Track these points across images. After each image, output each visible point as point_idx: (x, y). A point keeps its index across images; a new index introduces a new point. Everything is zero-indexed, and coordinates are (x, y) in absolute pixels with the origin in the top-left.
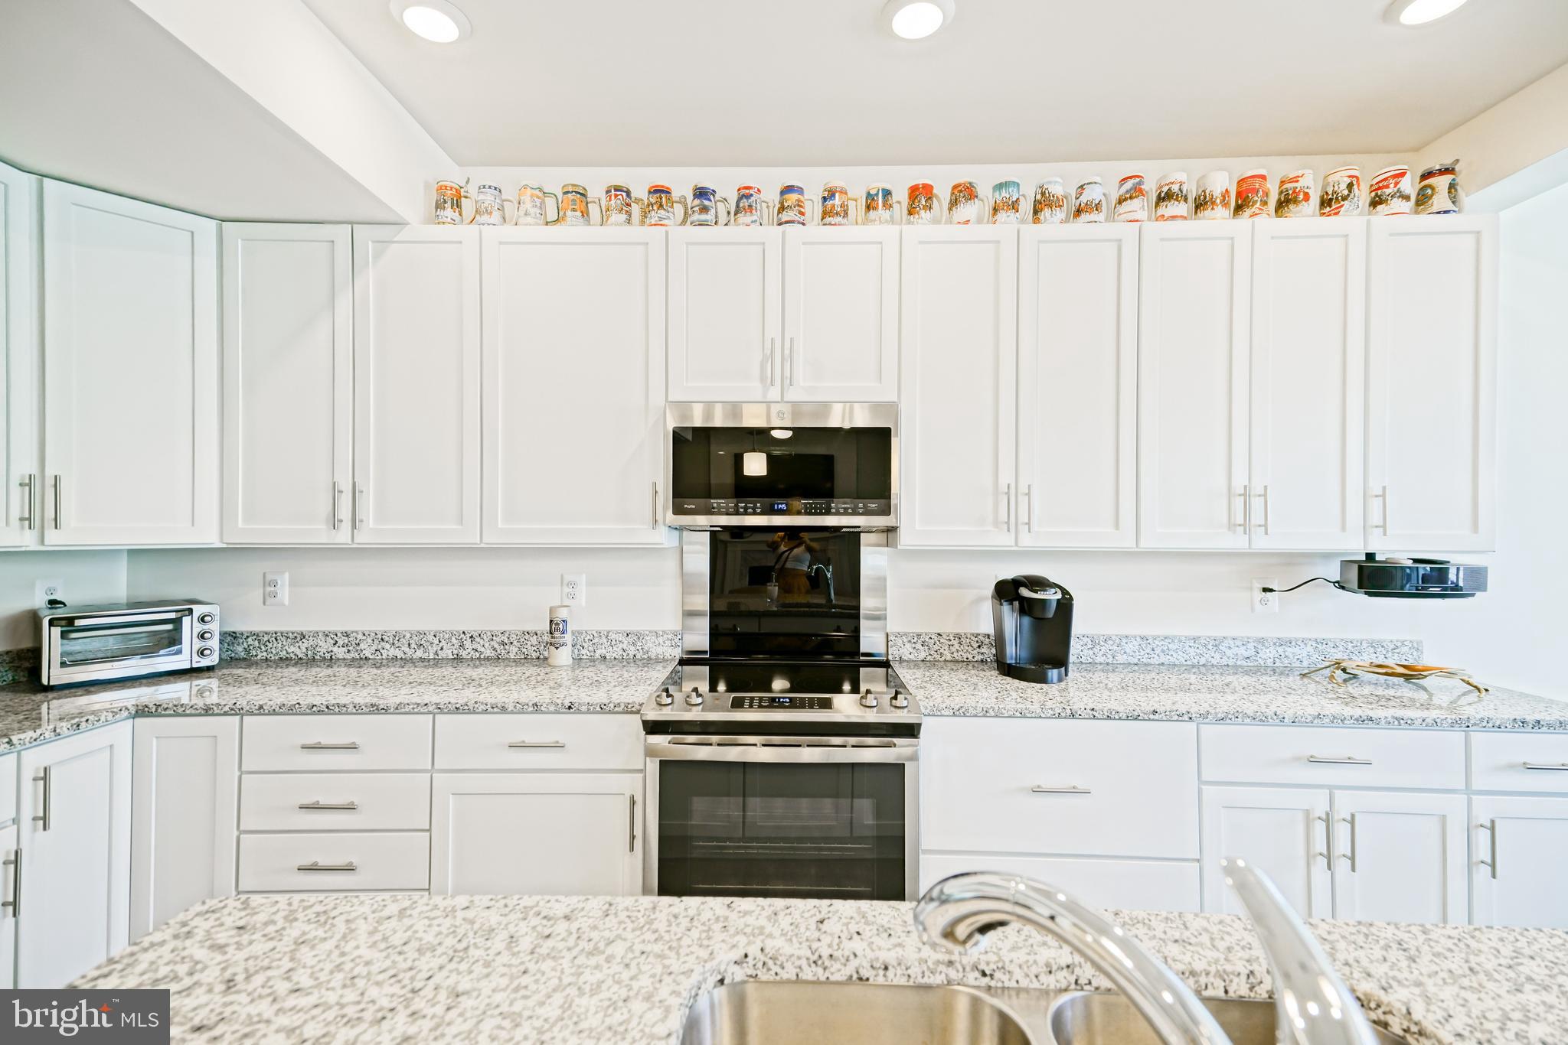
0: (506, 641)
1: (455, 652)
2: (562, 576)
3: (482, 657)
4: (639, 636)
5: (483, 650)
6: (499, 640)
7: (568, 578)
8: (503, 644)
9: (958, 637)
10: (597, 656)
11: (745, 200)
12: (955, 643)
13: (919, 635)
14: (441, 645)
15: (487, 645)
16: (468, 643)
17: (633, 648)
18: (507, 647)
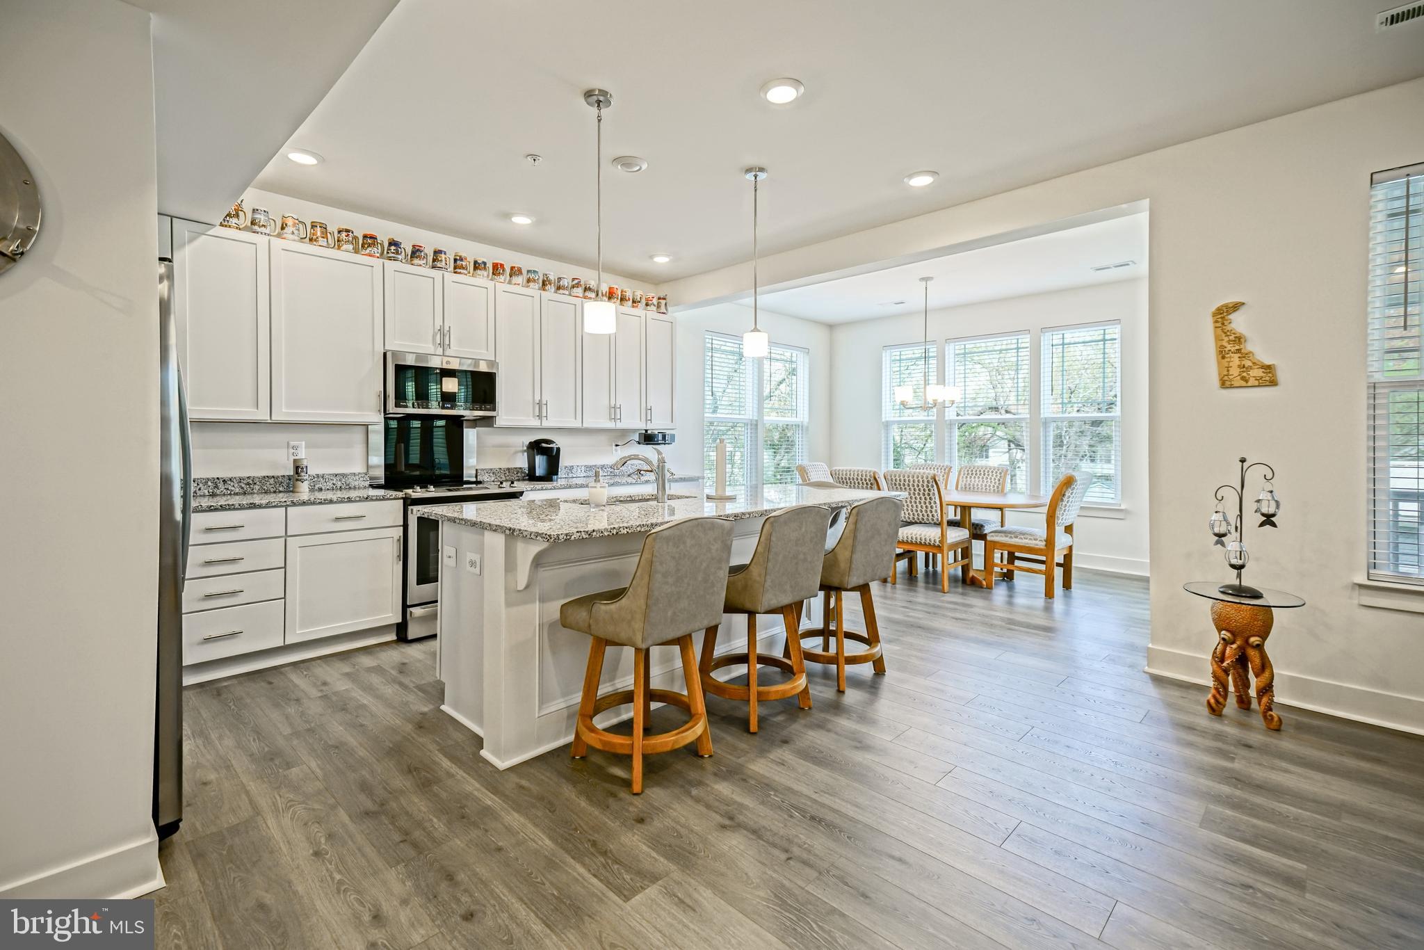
0: (251, 482)
1: (211, 491)
2: (288, 443)
3: (232, 493)
4: (344, 475)
5: (233, 488)
6: (245, 482)
7: (292, 443)
8: (248, 484)
9: (508, 469)
10: (316, 488)
11: (416, 252)
12: (507, 472)
13: (491, 469)
14: (199, 487)
15: (236, 485)
16: (221, 485)
17: (339, 483)
18: (252, 486)
